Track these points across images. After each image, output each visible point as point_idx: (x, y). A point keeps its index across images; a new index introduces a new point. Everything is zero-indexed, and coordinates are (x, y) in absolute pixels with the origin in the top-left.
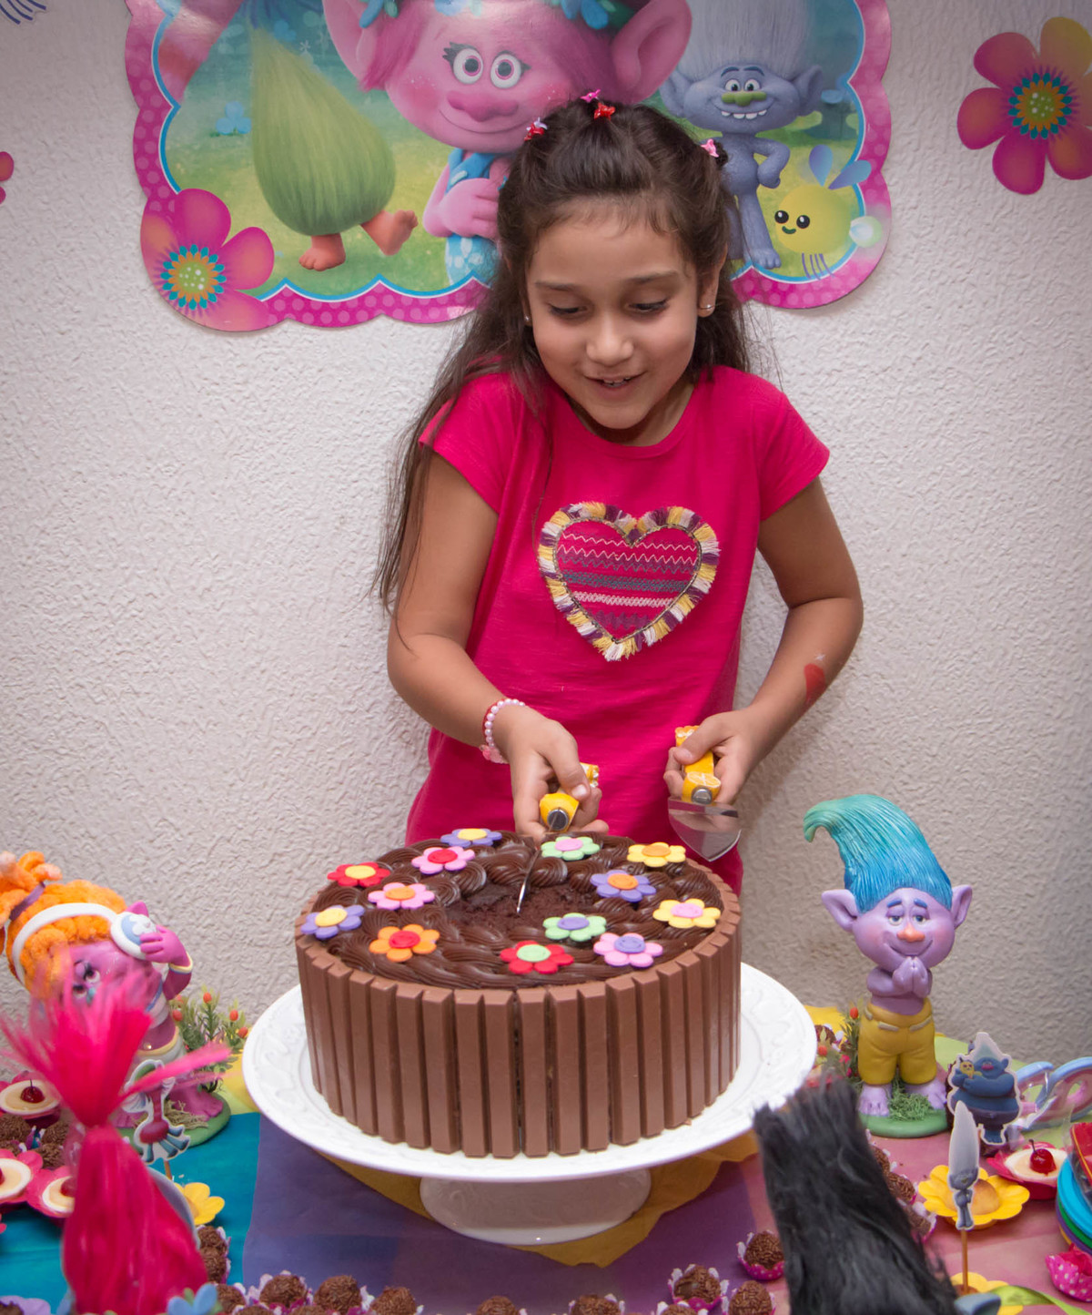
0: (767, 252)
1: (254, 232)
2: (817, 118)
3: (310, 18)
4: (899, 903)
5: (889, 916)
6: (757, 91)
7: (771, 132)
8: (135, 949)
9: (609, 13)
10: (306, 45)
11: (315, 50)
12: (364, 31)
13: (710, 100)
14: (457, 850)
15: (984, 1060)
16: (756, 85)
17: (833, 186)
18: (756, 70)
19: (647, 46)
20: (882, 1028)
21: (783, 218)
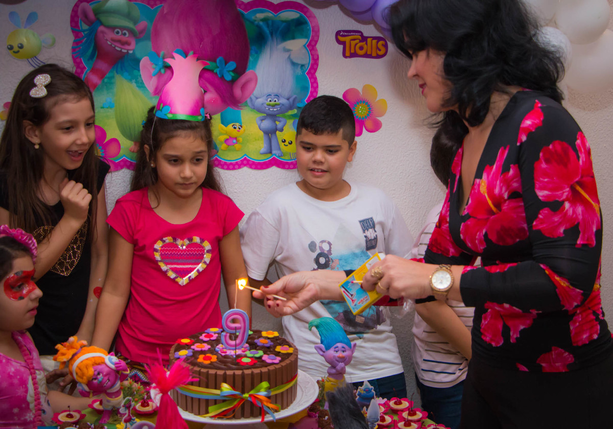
0: (279, 152)
1: (114, 140)
2: (295, 111)
3: (135, 72)
4: (337, 347)
5: (335, 351)
6: (277, 102)
7: (281, 115)
8: (113, 366)
9: (232, 76)
10: (134, 81)
11: (137, 82)
12: (153, 78)
13: (262, 104)
14: (213, 334)
15: (367, 388)
16: (277, 100)
18: (277, 96)
19: (243, 87)
20: (332, 384)
21: (284, 141)
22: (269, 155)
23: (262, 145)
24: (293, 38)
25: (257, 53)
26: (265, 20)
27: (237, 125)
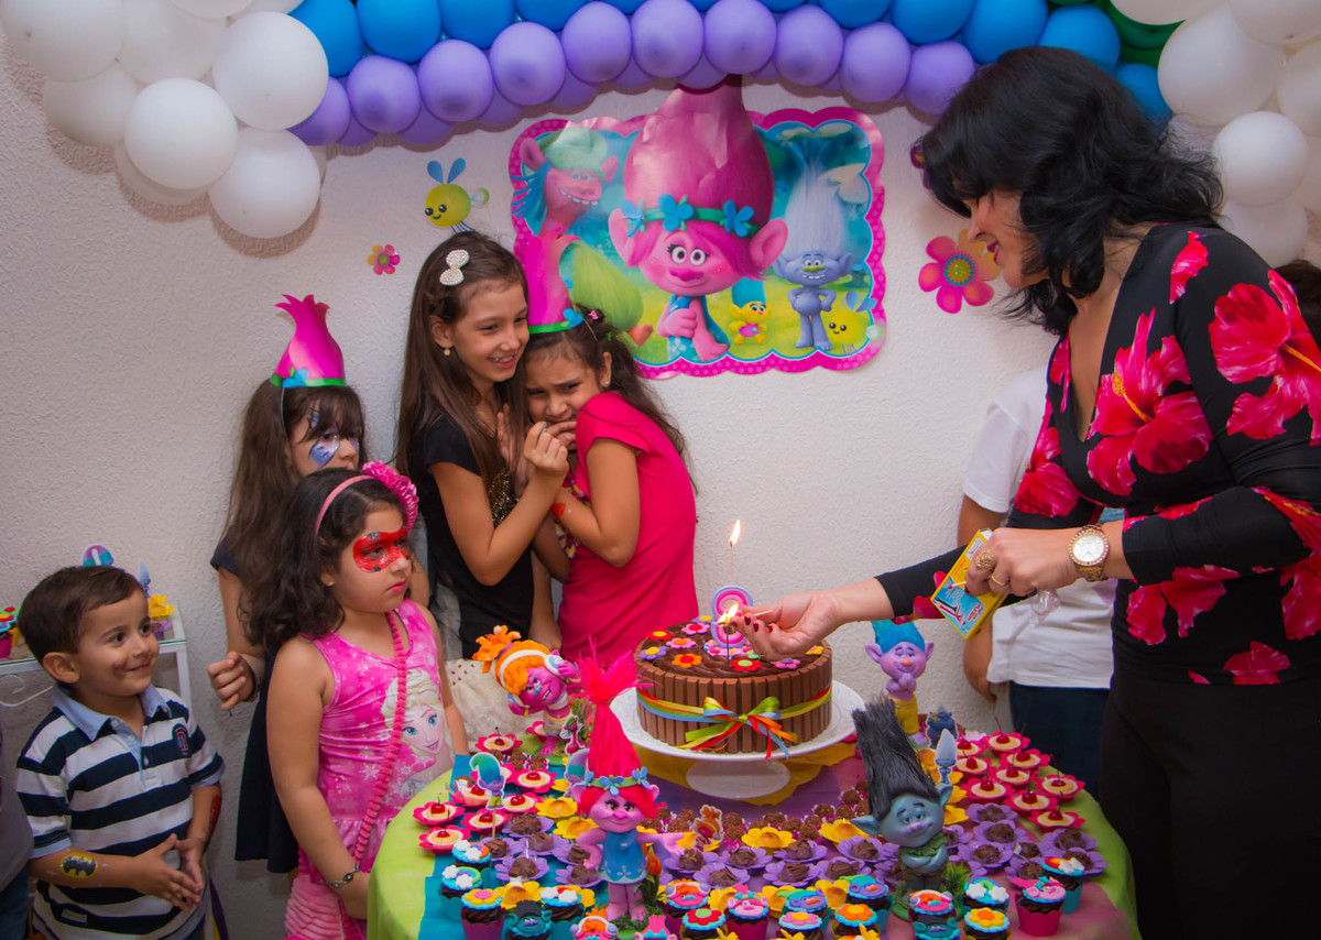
0: (826, 344)
2: (849, 278)
3: (602, 233)
5: (896, 654)
6: (820, 266)
7: (827, 285)
8: (555, 671)
9: (748, 229)
11: (605, 248)
12: (629, 239)
13: (797, 270)
16: (819, 262)
17: (858, 310)
18: (820, 255)
19: (766, 246)
21: (834, 326)
22: (810, 349)
23: (797, 334)
24: (843, 163)
25: (785, 190)
26: (797, 139)
27: (758, 304)
